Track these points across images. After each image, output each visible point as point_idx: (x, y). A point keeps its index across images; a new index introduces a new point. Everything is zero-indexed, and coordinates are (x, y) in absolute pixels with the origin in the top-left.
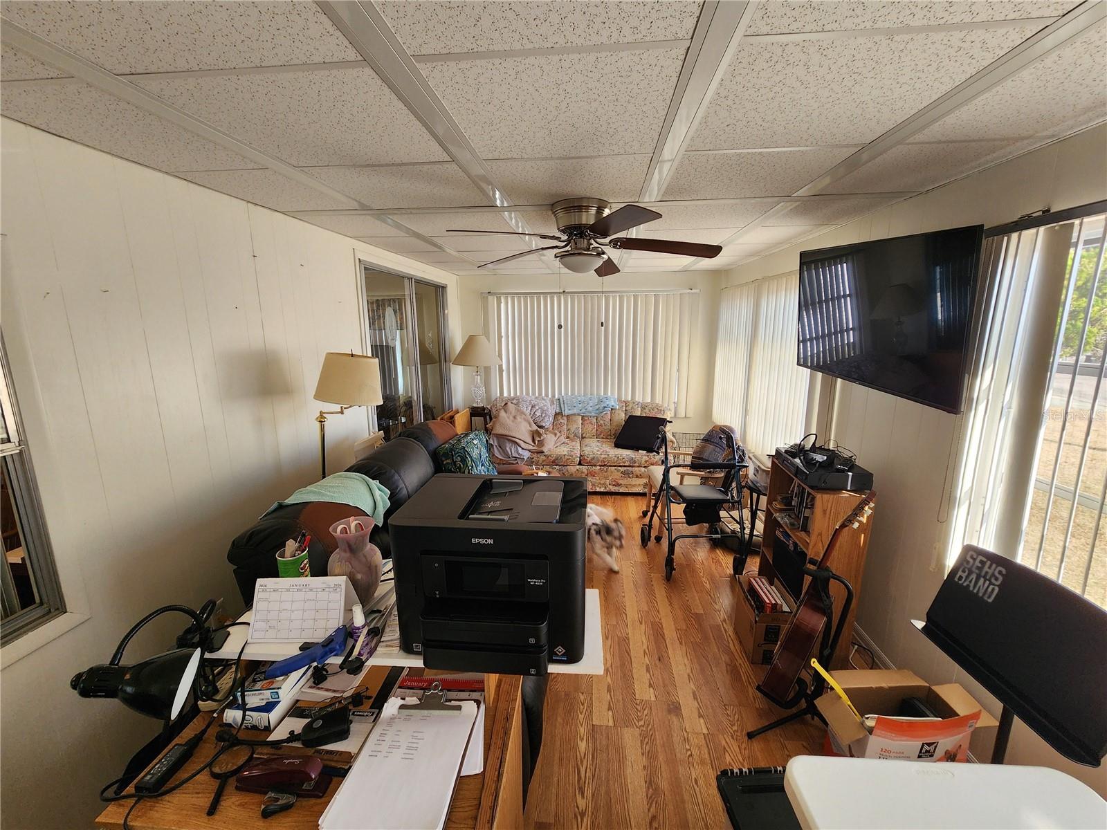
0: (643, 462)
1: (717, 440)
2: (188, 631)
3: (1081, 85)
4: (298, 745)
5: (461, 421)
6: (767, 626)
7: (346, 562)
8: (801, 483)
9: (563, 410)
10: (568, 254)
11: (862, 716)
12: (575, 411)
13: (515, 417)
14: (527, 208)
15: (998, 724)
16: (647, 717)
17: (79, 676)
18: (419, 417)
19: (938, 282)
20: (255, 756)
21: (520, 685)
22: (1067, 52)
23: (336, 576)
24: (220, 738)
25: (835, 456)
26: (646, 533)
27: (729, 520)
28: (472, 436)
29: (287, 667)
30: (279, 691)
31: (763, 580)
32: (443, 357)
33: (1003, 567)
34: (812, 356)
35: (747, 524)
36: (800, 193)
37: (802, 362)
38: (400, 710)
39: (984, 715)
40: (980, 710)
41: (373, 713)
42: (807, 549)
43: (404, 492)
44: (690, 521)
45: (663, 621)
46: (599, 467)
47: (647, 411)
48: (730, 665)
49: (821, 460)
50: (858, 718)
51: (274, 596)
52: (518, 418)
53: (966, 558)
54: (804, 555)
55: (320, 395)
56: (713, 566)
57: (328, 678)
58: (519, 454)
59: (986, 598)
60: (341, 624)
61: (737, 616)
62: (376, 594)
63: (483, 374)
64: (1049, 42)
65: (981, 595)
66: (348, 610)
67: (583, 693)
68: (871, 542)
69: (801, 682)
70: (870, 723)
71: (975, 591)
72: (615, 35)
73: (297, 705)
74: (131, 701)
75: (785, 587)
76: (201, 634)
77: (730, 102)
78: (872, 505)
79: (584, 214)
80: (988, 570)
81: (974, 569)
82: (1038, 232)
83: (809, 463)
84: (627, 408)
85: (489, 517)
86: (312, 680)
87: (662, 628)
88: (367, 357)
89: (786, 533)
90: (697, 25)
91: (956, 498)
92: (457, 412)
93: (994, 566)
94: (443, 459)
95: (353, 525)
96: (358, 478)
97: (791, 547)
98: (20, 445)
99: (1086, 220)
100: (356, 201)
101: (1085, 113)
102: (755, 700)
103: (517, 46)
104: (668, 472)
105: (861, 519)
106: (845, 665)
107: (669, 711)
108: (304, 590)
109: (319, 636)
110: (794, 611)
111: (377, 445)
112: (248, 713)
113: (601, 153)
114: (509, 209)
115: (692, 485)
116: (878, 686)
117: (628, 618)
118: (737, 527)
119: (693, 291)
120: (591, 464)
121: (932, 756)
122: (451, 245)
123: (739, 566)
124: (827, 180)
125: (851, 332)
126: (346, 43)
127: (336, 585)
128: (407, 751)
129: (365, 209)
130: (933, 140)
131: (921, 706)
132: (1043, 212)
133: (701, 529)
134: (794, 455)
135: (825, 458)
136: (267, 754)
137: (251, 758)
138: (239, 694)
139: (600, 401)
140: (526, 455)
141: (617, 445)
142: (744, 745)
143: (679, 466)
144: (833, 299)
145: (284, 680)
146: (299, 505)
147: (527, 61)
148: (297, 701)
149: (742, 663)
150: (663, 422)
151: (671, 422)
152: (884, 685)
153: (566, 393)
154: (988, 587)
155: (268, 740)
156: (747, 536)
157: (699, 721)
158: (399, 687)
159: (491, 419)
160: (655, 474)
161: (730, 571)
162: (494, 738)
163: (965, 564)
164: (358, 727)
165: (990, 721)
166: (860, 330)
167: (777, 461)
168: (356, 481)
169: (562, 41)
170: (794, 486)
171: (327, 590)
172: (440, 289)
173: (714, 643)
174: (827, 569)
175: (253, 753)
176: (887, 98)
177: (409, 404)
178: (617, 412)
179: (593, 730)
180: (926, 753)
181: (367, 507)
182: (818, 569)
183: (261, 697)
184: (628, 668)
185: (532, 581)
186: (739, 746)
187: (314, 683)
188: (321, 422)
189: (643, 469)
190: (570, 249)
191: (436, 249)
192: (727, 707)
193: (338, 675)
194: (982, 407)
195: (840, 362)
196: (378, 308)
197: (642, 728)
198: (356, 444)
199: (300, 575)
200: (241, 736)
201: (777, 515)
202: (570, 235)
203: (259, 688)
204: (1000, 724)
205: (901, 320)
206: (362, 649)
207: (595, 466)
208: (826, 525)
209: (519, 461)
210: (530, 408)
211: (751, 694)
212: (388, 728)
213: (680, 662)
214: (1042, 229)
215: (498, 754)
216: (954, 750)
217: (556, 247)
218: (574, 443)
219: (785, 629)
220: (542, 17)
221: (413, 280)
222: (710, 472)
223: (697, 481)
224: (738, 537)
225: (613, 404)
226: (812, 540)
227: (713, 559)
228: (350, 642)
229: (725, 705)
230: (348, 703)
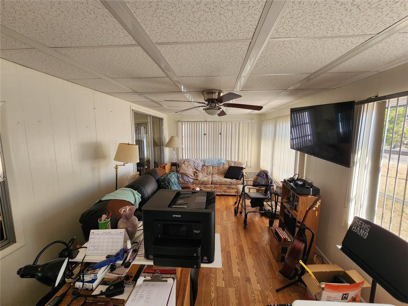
0: (235, 183)
1: (262, 176)
2: (63, 251)
3: (385, 55)
4: (104, 296)
5: (168, 168)
6: (282, 247)
7: (125, 223)
8: (294, 192)
9: (205, 164)
10: (208, 109)
11: (320, 283)
12: (210, 164)
13: (187, 167)
14: (193, 92)
15: (371, 286)
16: (238, 284)
17: (21, 269)
18: (152, 166)
19: (340, 119)
20: (87, 301)
21: (190, 271)
22: (380, 45)
23: (121, 229)
24: (73, 294)
25: (306, 182)
26: (236, 210)
27: (267, 206)
28: (172, 174)
29: (100, 265)
30: (97, 274)
31: (280, 229)
32: (161, 145)
33: (370, 225)
34: (296, 144)
35: (274, 207)
36: (290, 88)
37: (292, 147)
38: (144, 282)
39: (366, 282)
40: (364, 281)
41: (133, 283)
42: (297, 217)
43: (146, 195)
44: (253, 206)
45: (243, 245)
46: (219, 185)
47: (236, 164)
48: (269, 262)
49: (300, 184)
50: (318, 284)
51: (98, 237)
52: (189, 167)
53: (355, 221)
54: (295, 219)
55: (116, 159)
56: (261, 223)
57: (116, 269)
58: (189, 180)
59: (364, 237)
60: (122, 248)
61: (271, 242)
62: (136, 236)
63: (176, 150)
64: (373, 42)
65: (362, 235)
66: (125, 242)
67: (213, 274)
68: (320, 214)
69: (296, 269)
70: (323, 286)
71: (359, 234)
72: (226, 37)
73: (104, 280)
74: (40, 279)
75: (289, 232)
76: (68, 252)
77: (265, 59)
78: (320, 201)
79: (214, 95)
80: (364, 226)
81: (359, 226)
82: (374, 104)
83: (296, 185)
84: (229, 163)
85: (179, 206)
86: (110, 270)
87: (243, 248)
88: (134, 145)
89: (289, 211)
90: (254, 35)
91: (350, 198)
92: (166, 164)
93: (366, 224)
94: (161, 182)
95: (128, 209)
96: (129, 190)
97: (291, 216)
98: (4, 178)
99: (390, 100)
100: (132, 89)
101: (387, 64)
102: (279, 276)
103: (192, 40)
104: (244, 187)
105: (316, 206)
106: (312, 263)
107: (246, 281)
108: (108, 234)
109: (114, 252)
110: (293, 241)
111: (137, 177)
112: (85, 283)
113: (220, 75)
114: (187, 93)
115: (253, 192)
116: (325, 271)
117: (230, 244)
118: (270, 208)
119: (252, 121)
120: (215, 184)
121: (347, 299)
122: (165, 105)
123: (271, 223)
124: (299, 85)
125: (310, 136)
126: (132, 39)
127: (121, 232)
128: (146, 299)
129: (135, 92)
130: (336, 72)
131: (342, 279)
132: (376, 97)
133: (257, 209)
134: (290, 182)
135: (302, 183)
136: (91, 300)
137: (85, 302)
138: (82, 276)
139: (219, 161)
140: (192, 180)
141: (225, 177)
142: (275, 295)
143: (248, 185)
144: (302, 124)
145: (99, 270)
146: (107, 201)
147: (195, 45)
148: (104, 278)
149: (273, 261)
150: (242, 168)
151: (245, 168)
152: (328, 270)
153: (206, 157)
154: (364, 233)
155: (92, 294)
156: (274, 212)
157: (258, 285)
158: (143, 273)
159: (179, 167)
160: (240, 188)
161: (268, 225)
162: (180, 294)
163: (355, 224)
164: (127, 289)
165: (368, 285)
166: (313, 135)
167: (284, 184)
168: (129, 191)
169: (207, 39)
170: (291, 193)
171: (117, 234)
172: (161, 120)
173: (263, 254)
174: (304, 225)
175: (86, 300)
176: (319, 58)
177: (148, 161)
178: (225, 164)
179: (217, 289)
180: (344, 298)
181: (133, 202)
182: (301, 225)
183: (90, 277)
184: (230, 264)
185: (195, 231)
186: (273, 295)
187: (111, 271)
188: (116, 169)
189: (235, 186)
190: (209, 107)
191: (160, 106)
192: (268, 279)
193: (120, 268)
194: (358, 165)
195: (306, 147)
196: (138, 126)
197: (236, 288)
198: (129, 177)
199: (107, 228)
200: (81, 293)
201: (285, 204)
202: (209, 102)
203: (89, 273)
204: (372, 286)
205: (327, 132)
206: (130, 258)
207: (217, 185)
208: (303, 208)
209: (189, 183)
210: (193, 163)
211: (277, 274)
212: (139, 289)
213: (250, 261)
214: (375, 102)
215: (181, 300)
216: (355, 297)
217: (204, 106)
218: (209, 176)
219: (289, 248)
220: (201, 32)
221: (151, 117)
222: (260, 188)
223: (255, 191)
224: (270, 212)
225: (224, 162)
226: (298, 214)
227: (261, 220)
228: (126, 255)
229: (267, 278)
230: (124, 279)
